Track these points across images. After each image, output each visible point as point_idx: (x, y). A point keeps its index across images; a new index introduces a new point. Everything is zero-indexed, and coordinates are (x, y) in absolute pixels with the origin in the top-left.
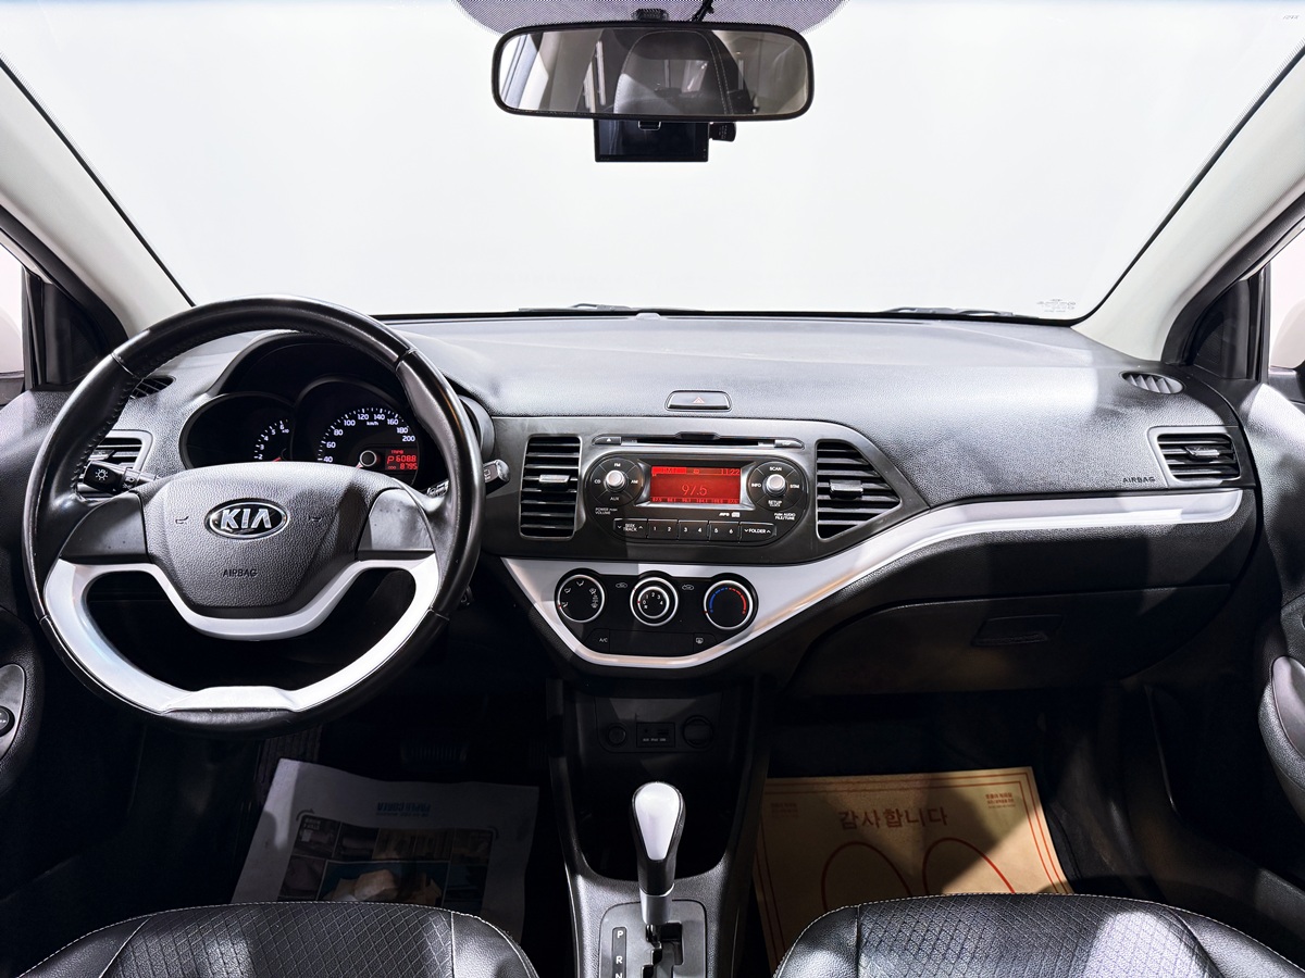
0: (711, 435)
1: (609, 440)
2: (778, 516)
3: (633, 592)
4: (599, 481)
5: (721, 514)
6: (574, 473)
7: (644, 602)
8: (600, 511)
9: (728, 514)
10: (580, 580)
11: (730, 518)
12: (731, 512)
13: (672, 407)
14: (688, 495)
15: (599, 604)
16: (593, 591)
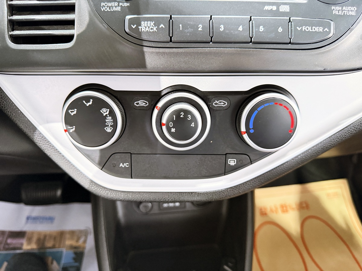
2: (336, 10)
3: (156, 112)
5: (267, 8)
7: (171, 124)
8: (107, 6)
9: (274, 8)
10: (87, 99)
11: (277, 13)
12: (278, 4)
15: (115, 126)
16: (105, 112)
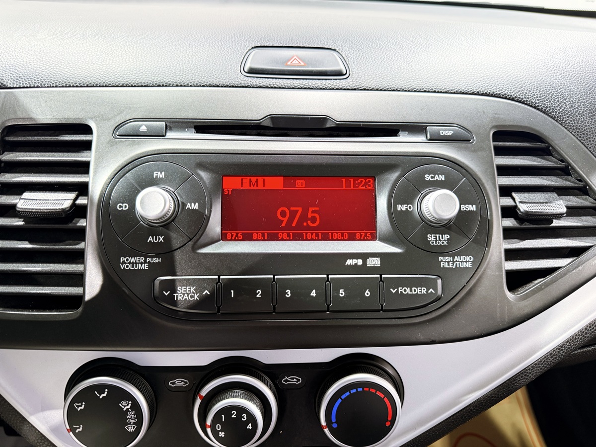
0: (322, 119)
1: (143, 129)
2: (445, 262)
3: (198, 402)
4: (125, 207)
5: (350, 262)
6: (82, 189)
7: (218, 427)
8: (129, 263)
9: (360, 262)
10: (101, 388)
11: (364, 269)
12: (365, 256)
13: (252, 71)
14: (288, 227)
15: (139, 423)
16: (126, 405)
